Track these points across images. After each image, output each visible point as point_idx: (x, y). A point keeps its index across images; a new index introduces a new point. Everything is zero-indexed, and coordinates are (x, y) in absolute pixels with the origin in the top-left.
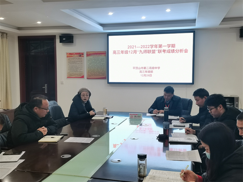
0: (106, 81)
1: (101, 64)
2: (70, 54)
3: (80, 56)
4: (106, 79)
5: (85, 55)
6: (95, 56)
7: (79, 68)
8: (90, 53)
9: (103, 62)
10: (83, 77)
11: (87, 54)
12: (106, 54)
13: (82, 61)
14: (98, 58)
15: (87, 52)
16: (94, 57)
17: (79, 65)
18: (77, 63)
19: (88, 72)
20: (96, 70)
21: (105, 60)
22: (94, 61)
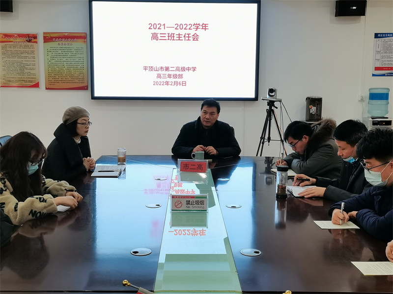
0: (87, 93)
1: (77, 60)
2: (6, 35)
3: (30, 41)
4: (87, 89)
5: (40, 39)
6: (64, 43)
7: (26, 67)
8: (52, 35)
9: (80, 56)
10: (37, 85)
11: (45, 37)
12: (88, 38)
13: (33, 52)
14: (70, 46)
15: (44, 33)
16: (60, 43)
17: (26, 60)
18: (22, 55)
19: (49, 76)
20: (65, 72)
21: (85, 50)
22: (60, 52)
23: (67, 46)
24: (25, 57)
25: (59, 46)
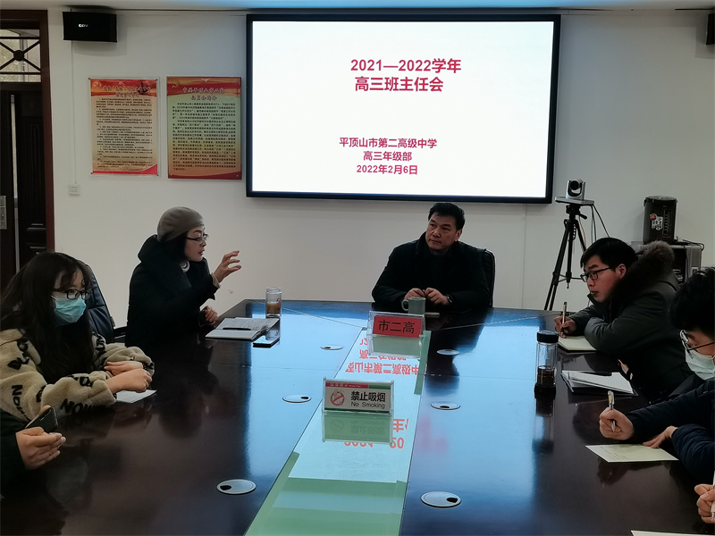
0: (242, 185)
1: (224, 125)
2: (105, 83)
3: (144, 93)
4: (240, 178)
5: (162, 89)
6: (202, 95)
7: (137, 138)
8: (182, 82)
9: (229, 118)
10: (153, 171)
11: (169, 86)
12: (243, 86)
13: (148, 112)
14: (212, 101)
15: (169, 78)
16: (196, 95)
17: (136, 125)
18: (131, 117)
19: (174, 152)
20: (203, 148)
21: (237, 109)
22: (194, 111)
23: (206, 101)
24: (135, 121)
25: (193, 102)
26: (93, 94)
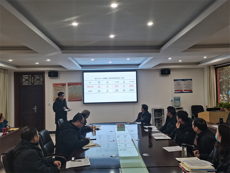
0: (82, 102)
1: (79, 91)
2: (56, 84)
3: (63, 86)
4: (82, 100)
5: (67, 85)
8: (71, 84)
11: (68, 84)
12: (82, 84)
13: (64, 89)
15: (68, 83)
18: (61, 90)
19: (69, 97)
20: (75, 95)
21: (81, 88)
22: (73, 89)
23: (75, 87)
25: (73, 87)
26: (53, 86)
